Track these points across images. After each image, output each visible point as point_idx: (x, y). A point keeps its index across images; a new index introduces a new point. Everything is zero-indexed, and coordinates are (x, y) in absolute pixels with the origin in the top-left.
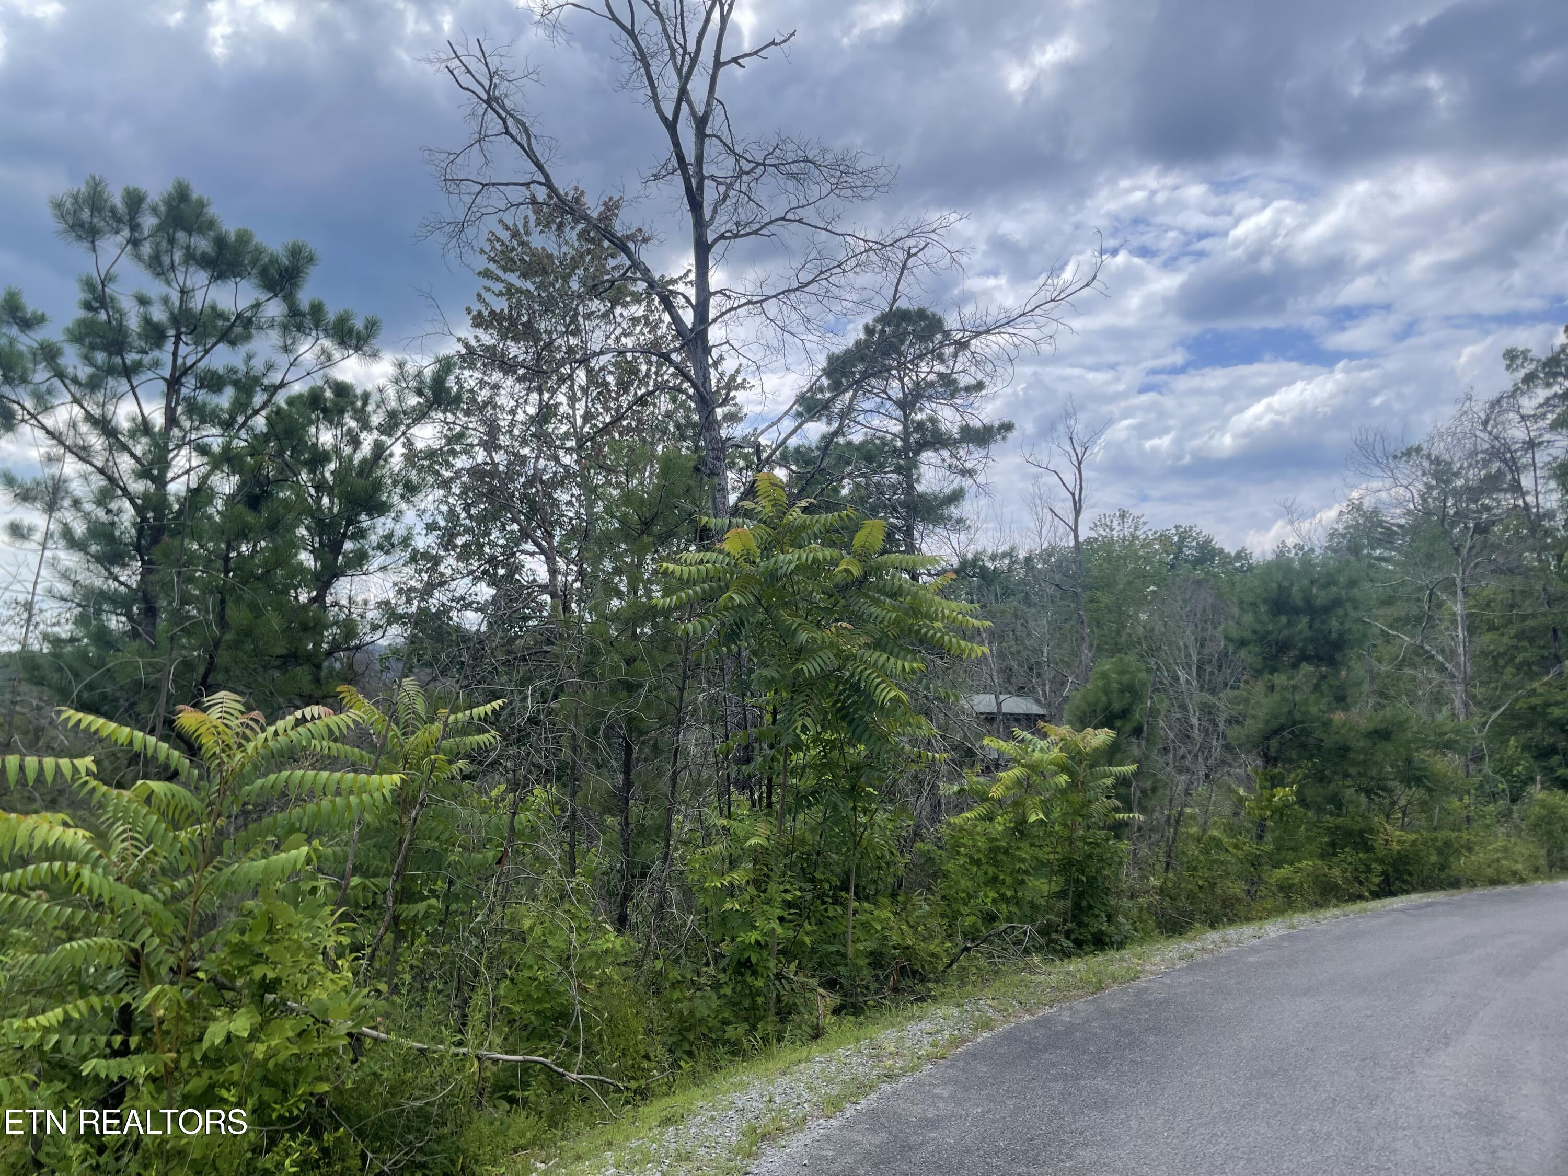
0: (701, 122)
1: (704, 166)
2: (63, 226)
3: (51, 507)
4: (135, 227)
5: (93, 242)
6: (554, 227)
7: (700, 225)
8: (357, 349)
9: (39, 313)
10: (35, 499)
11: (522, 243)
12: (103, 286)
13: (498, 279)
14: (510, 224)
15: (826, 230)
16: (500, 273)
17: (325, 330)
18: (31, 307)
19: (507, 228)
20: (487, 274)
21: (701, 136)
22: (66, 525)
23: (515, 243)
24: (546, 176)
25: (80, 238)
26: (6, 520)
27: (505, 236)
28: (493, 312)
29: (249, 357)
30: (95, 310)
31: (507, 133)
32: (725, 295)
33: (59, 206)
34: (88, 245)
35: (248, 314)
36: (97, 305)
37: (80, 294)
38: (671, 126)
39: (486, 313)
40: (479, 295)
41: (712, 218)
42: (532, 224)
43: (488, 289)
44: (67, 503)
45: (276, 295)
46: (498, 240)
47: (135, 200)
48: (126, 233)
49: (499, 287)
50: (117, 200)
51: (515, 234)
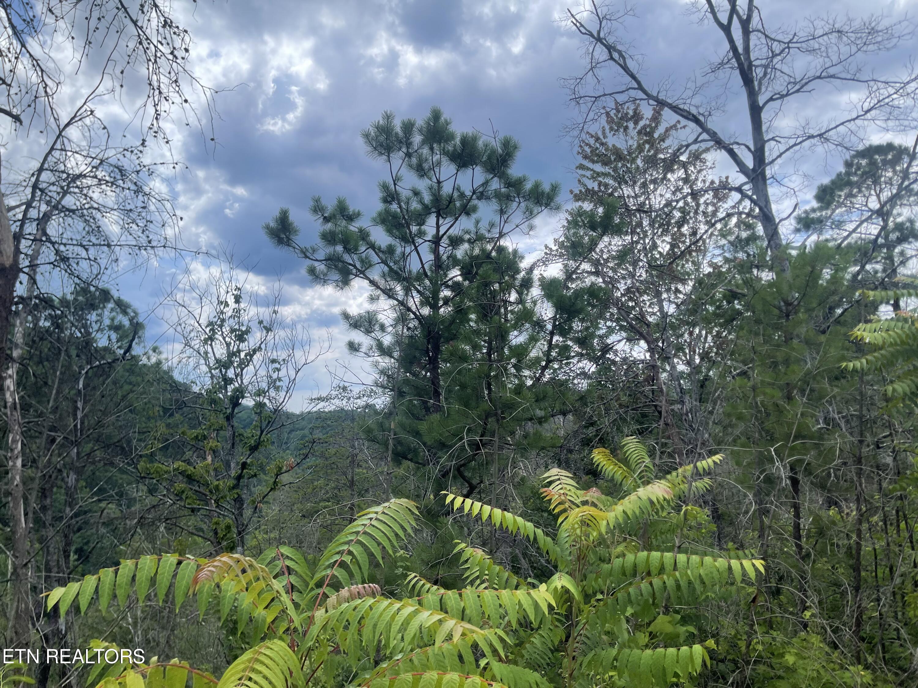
0: (745, 24)
1: (751, 54)
2: (370, 149)
3: (368, 332)
4: (409, 145)
5: (389, 157)
6: (622, 130)
7: (752, 94)
8: (547, 205)
9: (357, 211)
10: (360, 326)
11: (602, 144)
12: (395, 184)
13: (588, 169)
14: (593, 133)
15: (853, 80)
16: (590, 165)
17: (523, 197)
18: (352, 208)
19: (592, 136)
20: (581, 167)
21: (746, 32)
22: (378, 340)
23: (598, 145)
24: (638, 83)
25: (381, 154)
26: (347, 339)
27: (592, 141)
28: (588, 190)
29: (477, 222)
30: (390, 203)
31: (612, 58)
32: (777, 141)
33: (367, 136)
34: (385, 157)
35: (481, 189)
36: (389, 199)
37: (379, 194)
38: (726, 29)
39: (583, 190)
40: (579, 181)
41: (760, 89)
42: (607, 131)
43: (584, 176)
44: (377, 327)
45: (495, 176)
46: (587, 144)
47: (408, 127)
48: (404, 149)
49: (589, 174)
50: (398, 128)
51: (597, 139)
